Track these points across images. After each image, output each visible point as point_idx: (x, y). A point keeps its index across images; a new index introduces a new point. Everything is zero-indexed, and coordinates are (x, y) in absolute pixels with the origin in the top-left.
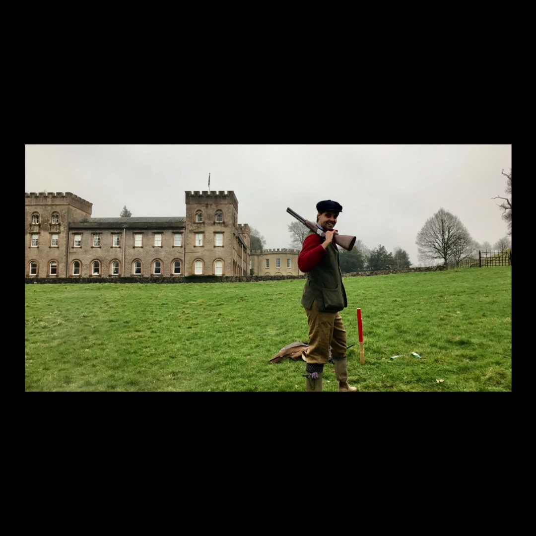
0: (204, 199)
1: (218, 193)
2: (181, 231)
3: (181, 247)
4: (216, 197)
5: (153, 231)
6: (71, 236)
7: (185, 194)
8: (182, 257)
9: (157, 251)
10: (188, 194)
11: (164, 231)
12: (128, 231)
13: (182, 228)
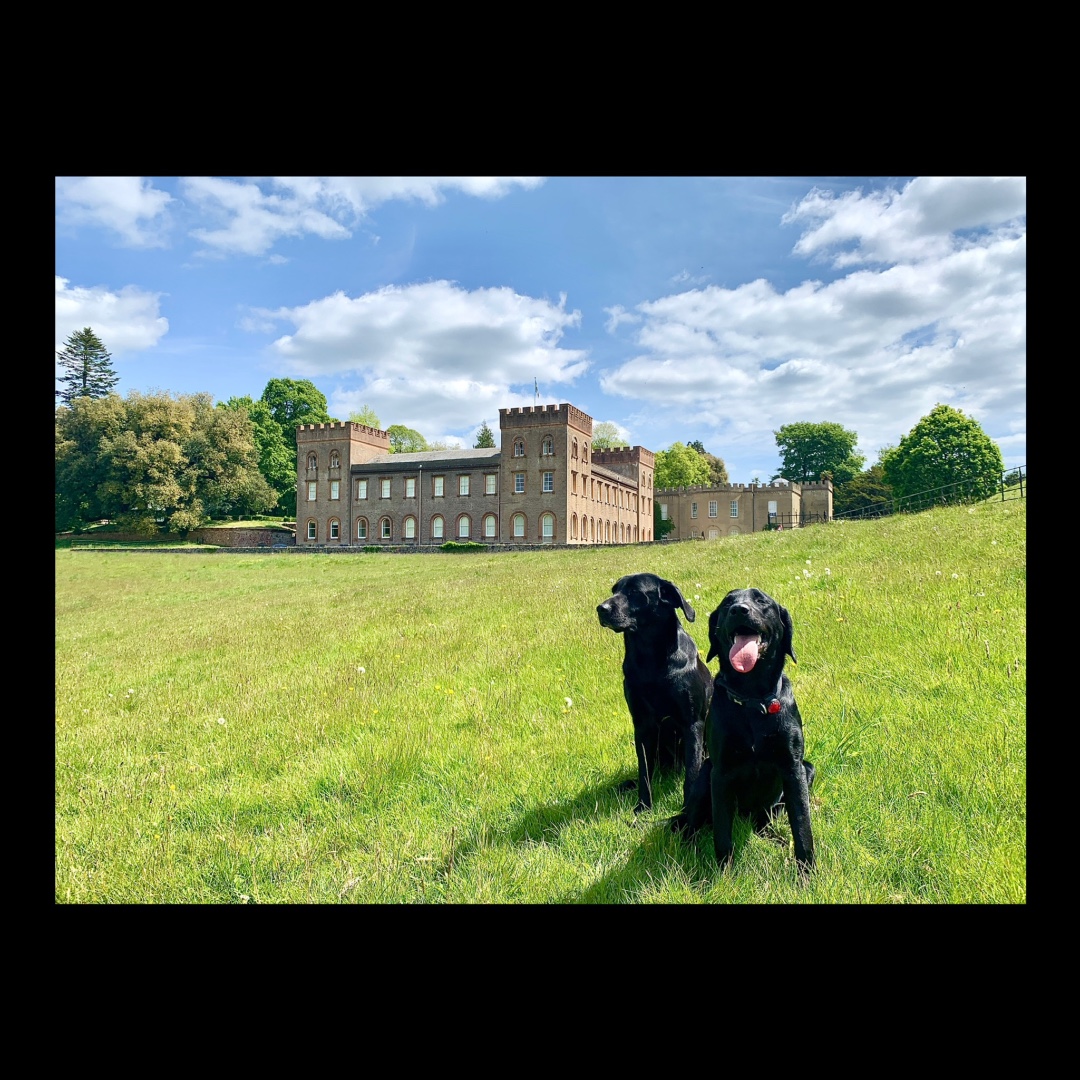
0: (526, 419)
1: (545, 409)
2: (495, 470)
3: (496, 495)
4: (543, 415)
5: (457, 472)
6: (354, 483)
7: (498, 413)
8: (496, 510)
9: (463, 503)
10: (503, 412)
11: (473, 471)
12: (425, 474)
13: (497, 466)
